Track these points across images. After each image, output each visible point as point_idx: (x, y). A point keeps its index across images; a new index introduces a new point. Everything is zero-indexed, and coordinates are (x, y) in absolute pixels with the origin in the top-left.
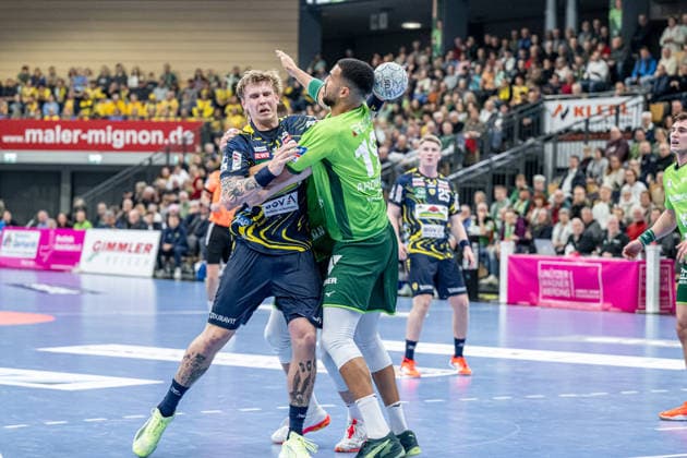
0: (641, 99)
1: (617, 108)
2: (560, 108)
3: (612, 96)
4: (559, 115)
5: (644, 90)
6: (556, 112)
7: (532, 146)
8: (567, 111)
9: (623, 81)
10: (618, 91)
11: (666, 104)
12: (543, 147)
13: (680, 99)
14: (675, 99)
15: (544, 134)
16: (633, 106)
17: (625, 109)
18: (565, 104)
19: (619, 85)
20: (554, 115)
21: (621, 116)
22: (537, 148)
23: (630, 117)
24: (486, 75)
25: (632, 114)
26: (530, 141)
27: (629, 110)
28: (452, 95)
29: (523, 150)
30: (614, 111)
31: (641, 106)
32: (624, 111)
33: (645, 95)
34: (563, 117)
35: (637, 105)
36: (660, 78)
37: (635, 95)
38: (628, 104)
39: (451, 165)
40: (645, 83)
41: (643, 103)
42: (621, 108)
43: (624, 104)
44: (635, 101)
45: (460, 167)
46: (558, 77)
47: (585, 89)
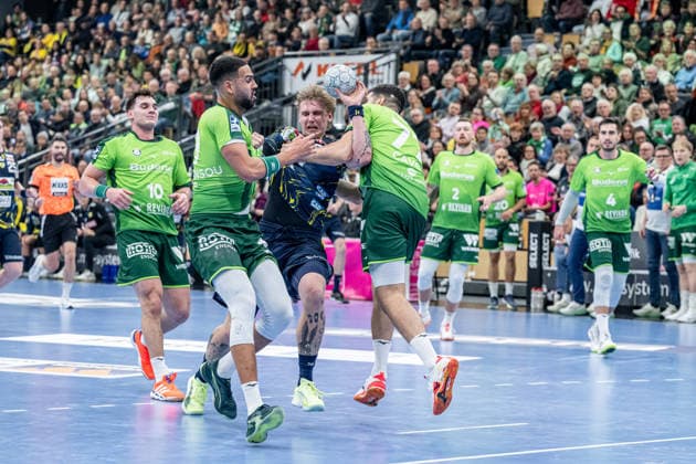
0: (393, 57)
1: (366, 66)
2: (301, 65)
3: (361, 53)
4: (299, 75)
5: (396, 47)
6: (297, 71)
7: (268, 109)
8: (309, 70)
9: (375, 36)
10: (369, 48)
11: (422, 62)
12: (281, 111)
13: (436, 57)
14: (431, 57)
15: (284, 96)
16: (384, 65)
17: (375, 68)
18: (307, 62)
19: (370, 40)
20: (294, 74)
21: (370, 77)
22: (275, 113)
23: (380, 77)
24: (215, 26)
25: (382, 73)
26: (266, 104)
27: (380, 70)
28: (177, 50)
29: (258, 114)
30: (363, 71)
31: (393, 65)
32: (373, 70)
33: (397, 52)
34: (305, 76)
35: (389, 63)
36: (415, 34)
37: (386, 52)
38: (378, 63)
39: (175, 131)
40: (398, 40)
41: (396, 61)
42: (371, 67)
43: (373, 62)
44: (386, 59)
45: (185, 133)
46: (301, 30)
47: (331, 45)
